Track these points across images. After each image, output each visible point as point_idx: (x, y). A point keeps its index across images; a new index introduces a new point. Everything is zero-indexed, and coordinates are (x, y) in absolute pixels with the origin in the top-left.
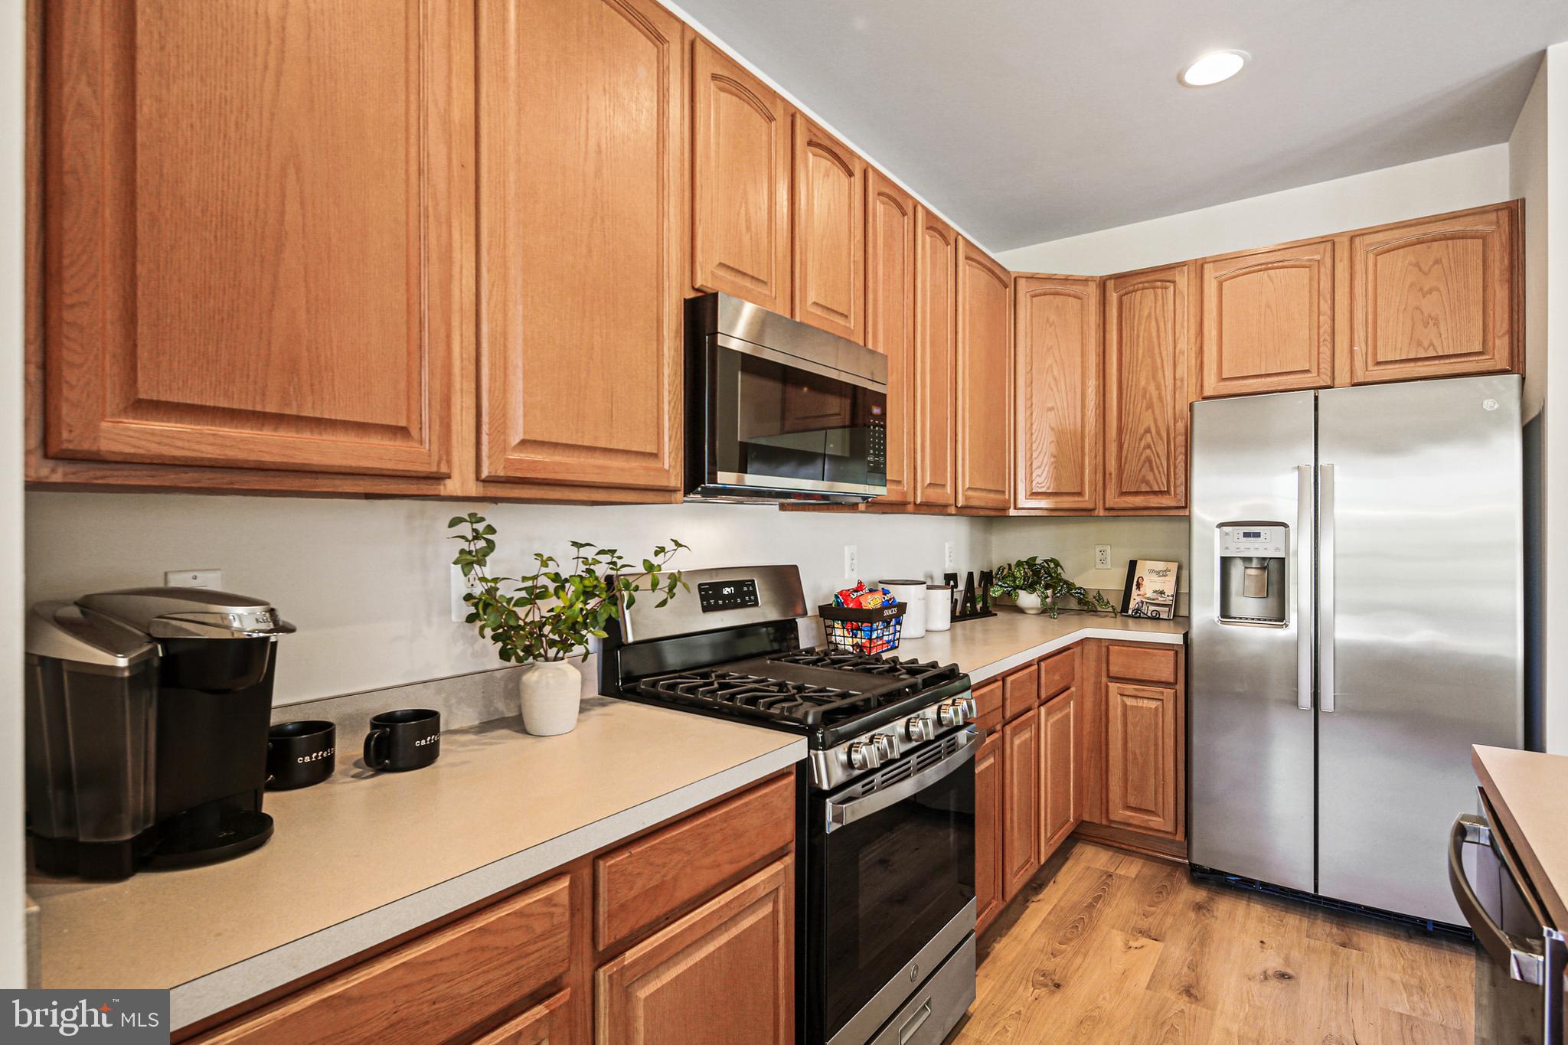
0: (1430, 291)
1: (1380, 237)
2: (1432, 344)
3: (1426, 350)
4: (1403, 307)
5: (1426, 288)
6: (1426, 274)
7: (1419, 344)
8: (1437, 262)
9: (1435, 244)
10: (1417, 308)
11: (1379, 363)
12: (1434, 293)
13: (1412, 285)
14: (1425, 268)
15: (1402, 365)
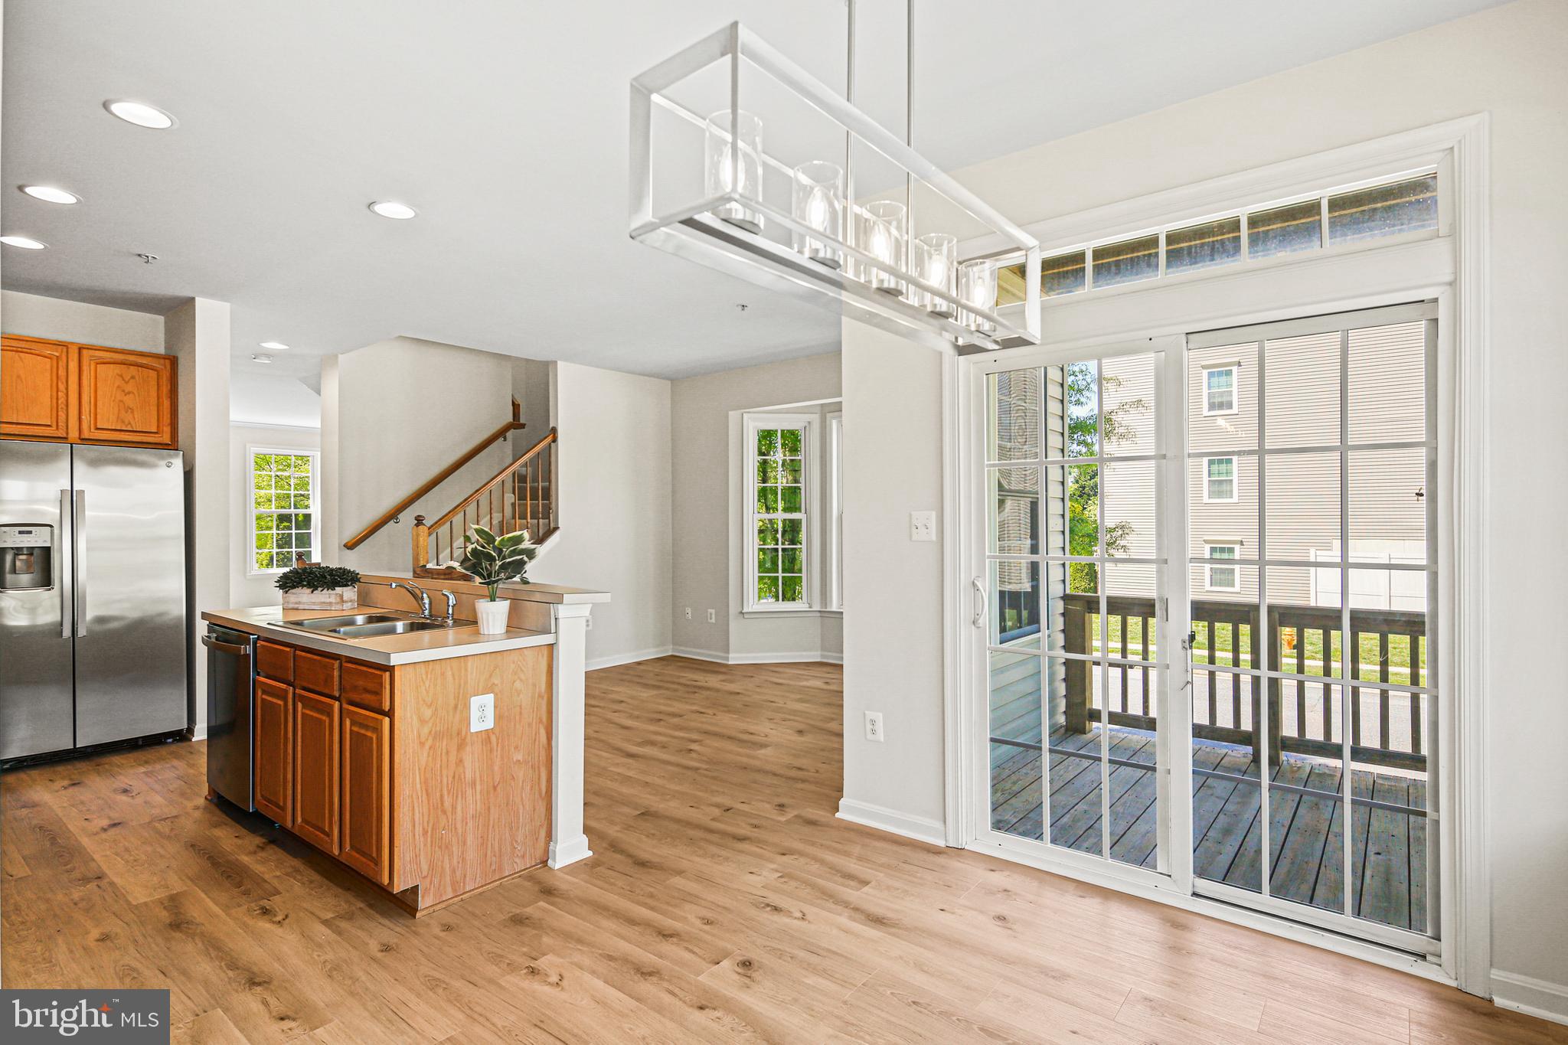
0: (129, 393)
1: (98, 353)
2: (130, 423)
3: (126, 426)
4: (113, 398)
5: (126, 391)
6: (127, 383)
7: (123, 422)
8: (133, 377)
9: (132, 367)
10: (121, 401)
11: (97, 429)
12: (131, 395)
13: (118, 387)
14: (127, 380)
15: (112, 432)
